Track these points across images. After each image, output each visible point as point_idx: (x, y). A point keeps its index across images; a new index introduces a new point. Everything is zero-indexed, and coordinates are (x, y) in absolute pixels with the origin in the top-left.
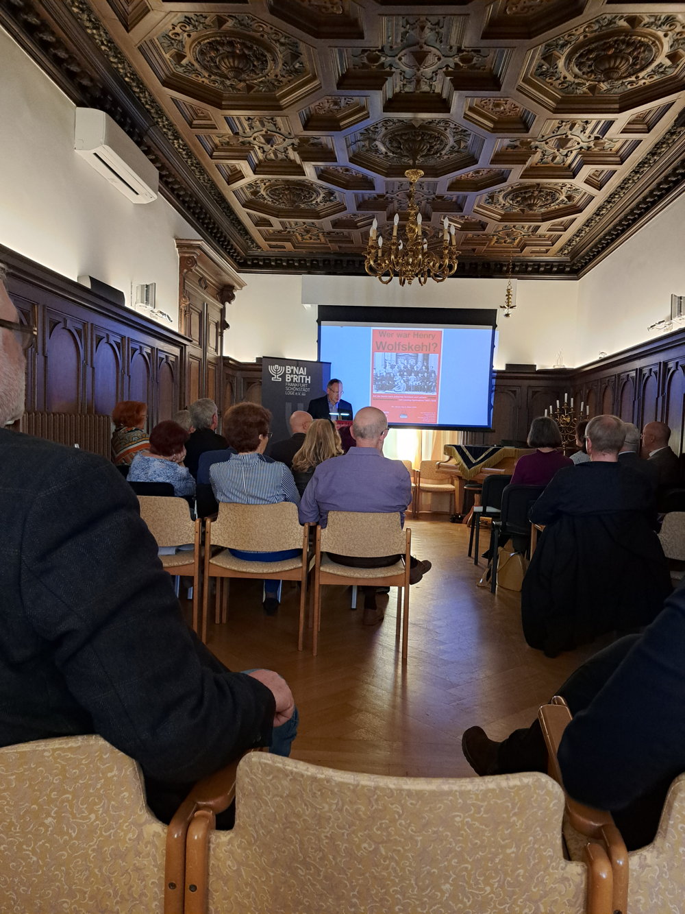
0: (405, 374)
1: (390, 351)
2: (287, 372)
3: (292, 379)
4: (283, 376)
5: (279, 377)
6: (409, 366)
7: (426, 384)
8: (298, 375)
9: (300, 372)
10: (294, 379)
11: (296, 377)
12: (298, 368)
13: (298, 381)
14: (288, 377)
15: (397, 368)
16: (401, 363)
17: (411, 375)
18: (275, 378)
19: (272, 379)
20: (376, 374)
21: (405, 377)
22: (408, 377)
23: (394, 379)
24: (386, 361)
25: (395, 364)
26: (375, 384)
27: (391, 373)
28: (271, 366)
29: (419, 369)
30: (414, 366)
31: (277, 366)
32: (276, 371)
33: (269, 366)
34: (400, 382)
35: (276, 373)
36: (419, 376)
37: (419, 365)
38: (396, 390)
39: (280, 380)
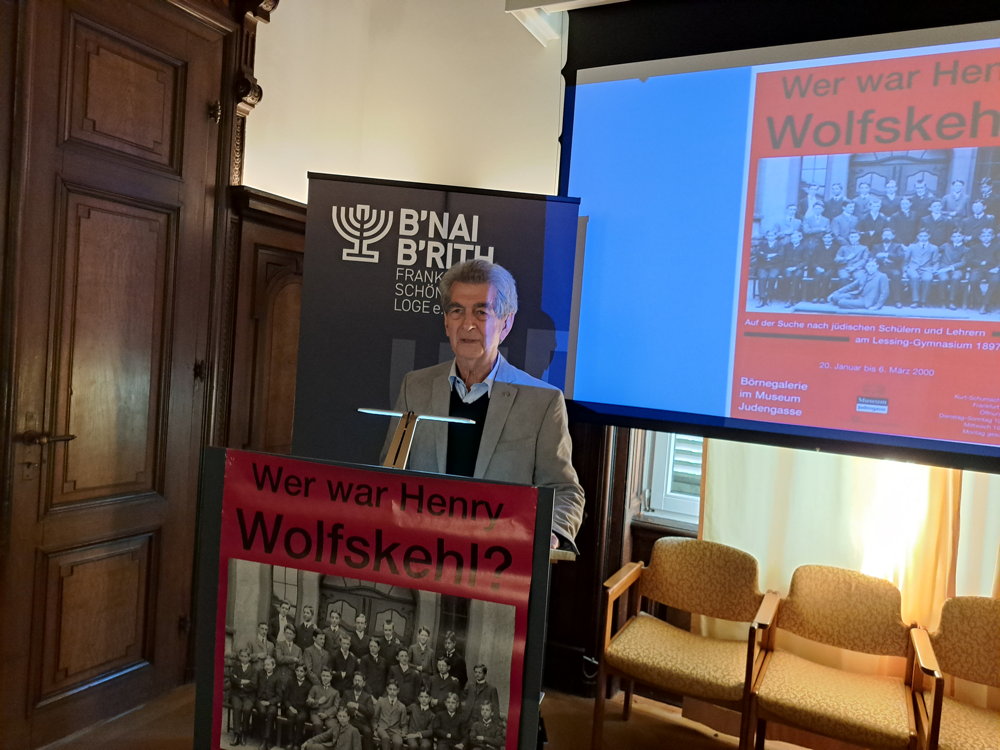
0: (888, 234)
1: (828, 147)
2: (402, 231)
3: (422, 255)
4: (388, 246)
5: (370, 247)
6: (906, 204)
7: (985, 275)
8: (445, 243)
9: (455, 232)
10: (430, 255)
11: (436, 250)
12: (446, 216)
13: (445, 265)
14: (407, 247)
15: (853, 214)
16: (870, 193)
17: (915, 240)
18: (356, 250)
19: (345, 257)
20: (764, 238)
21: (886, 249)
22: (902, 250)
23: (838, 258)
24: (806, 189)
25: (845, 199)
26: (755, 280)
27: (825, 233)
28: (343, 209)
29: (954, 213)
30: (934, 201)
31: (367, 208)
32: (358, 226)
33: (335, 208)
34: (864, 268)
35: (358, 234)
36: (952, 242)
37: (957, 196)
38: (841, 301)
39: (376, 260)
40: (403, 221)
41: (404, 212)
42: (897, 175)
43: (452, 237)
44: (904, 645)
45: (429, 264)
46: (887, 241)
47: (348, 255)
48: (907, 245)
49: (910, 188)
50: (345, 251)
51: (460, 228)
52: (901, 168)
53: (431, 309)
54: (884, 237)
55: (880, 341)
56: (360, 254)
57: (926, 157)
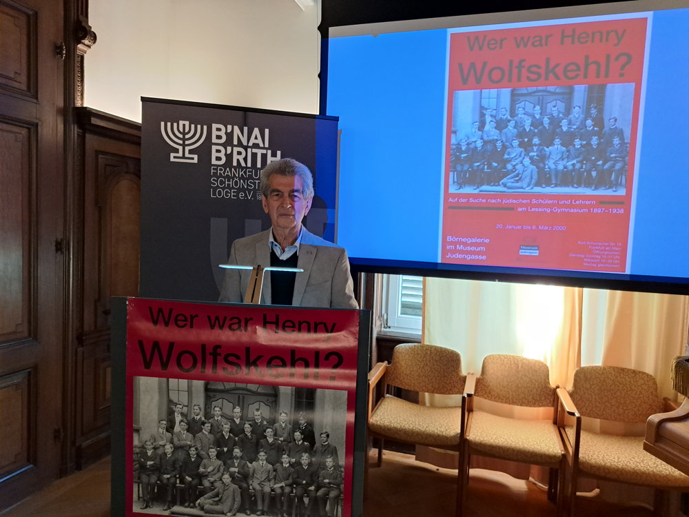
0: (536, 141)
2: (214, 140)
5: (191, 152)
6: (546, 121)
7: (594, 166)
8: (246, 148)
9: (252, 141)
10: (235, 157)
11: (239, 153)
12: (246, 129)
13: (246, 163)
14: (218, 151)
15: (514, 128)
16: (524, 114)
17: (552, 144)
18: (180, 154)
19: (172, 159)
20: (459, 144)
21: (535, 150)
22: (545, 150)
23: (506, 156)
24: (484, 111)
25: (509, 118)
26: (454, 172)
27: (497, 140)
28: (169, 124)
29: (575, 127)
30: (563, 119)
31: (187, 123)
32: (181, 136)
33: (163, 124)
34: (522, 163)
35: (181, 142)
36: (574, 146)
37: (577, 116)
38: (509, 184)
39: (195, 161)
40: (215, 133)
41: (215, 126)
42: (541, 102)
43: (250, 144)
44: (552, 400)
45: (235, 164)
46: (535, 145)
47: (175, 157)
48: (548, 148)
49: (548, 111)
50: (172, 155)
51: (256, 138)
52: (543, 98)
53: (237, 196)
54: (533, 143)
55: (533, 210)
56: (184, 157)
57: (557, 91)
